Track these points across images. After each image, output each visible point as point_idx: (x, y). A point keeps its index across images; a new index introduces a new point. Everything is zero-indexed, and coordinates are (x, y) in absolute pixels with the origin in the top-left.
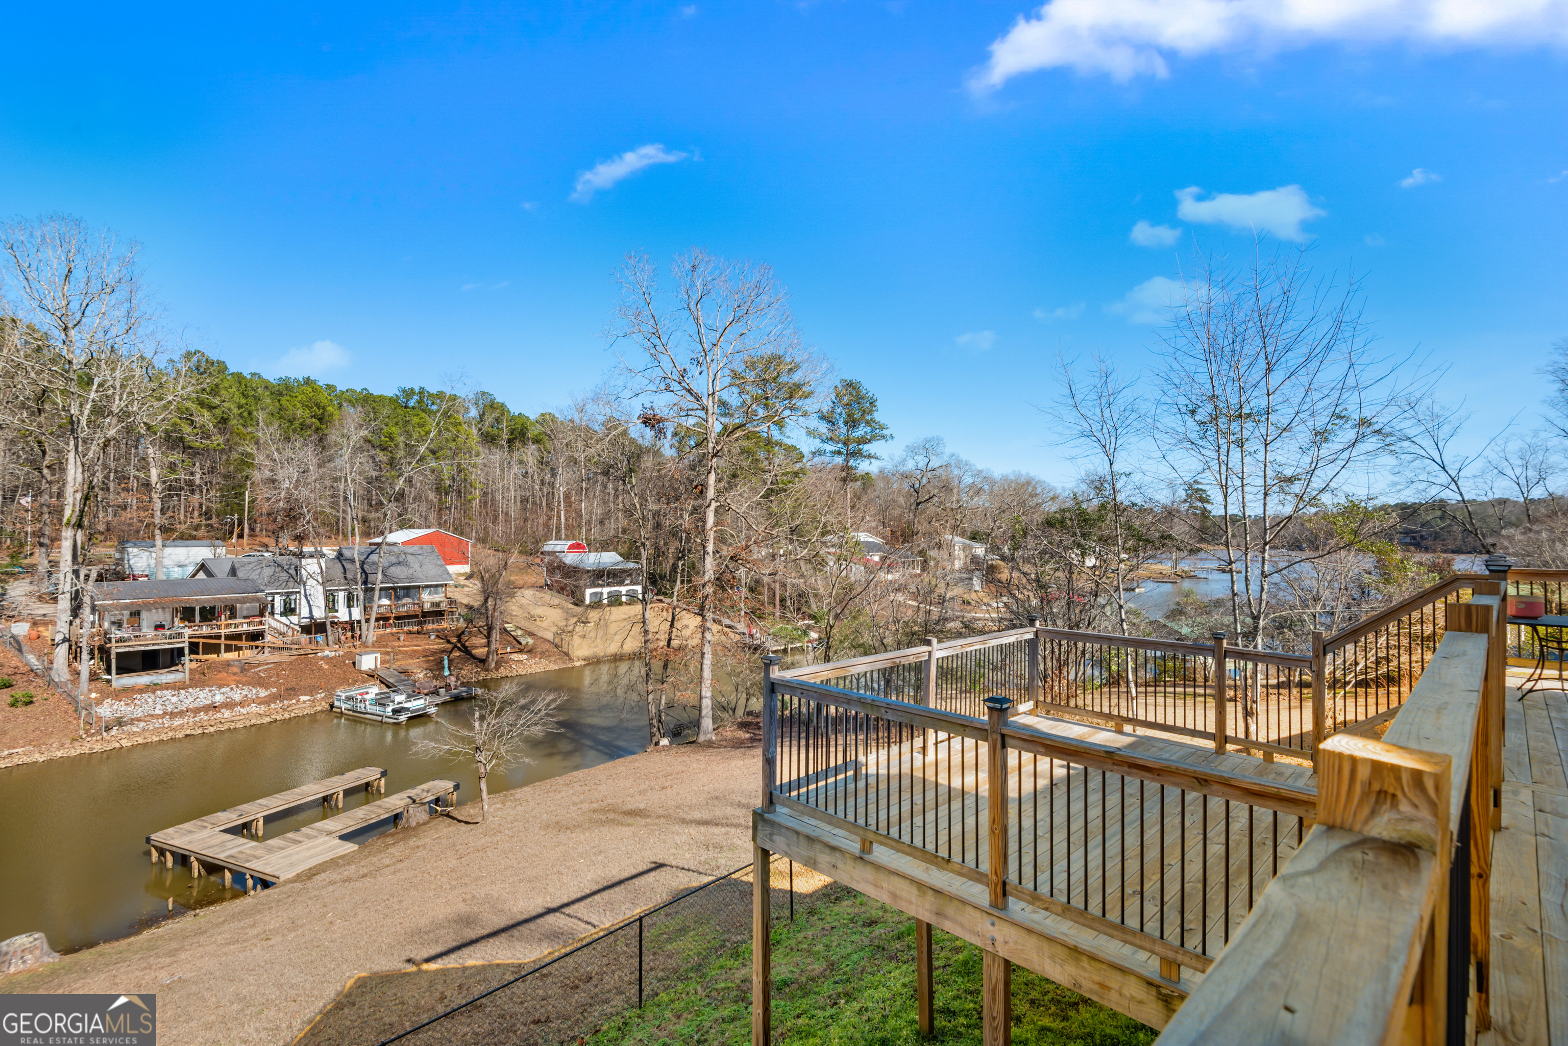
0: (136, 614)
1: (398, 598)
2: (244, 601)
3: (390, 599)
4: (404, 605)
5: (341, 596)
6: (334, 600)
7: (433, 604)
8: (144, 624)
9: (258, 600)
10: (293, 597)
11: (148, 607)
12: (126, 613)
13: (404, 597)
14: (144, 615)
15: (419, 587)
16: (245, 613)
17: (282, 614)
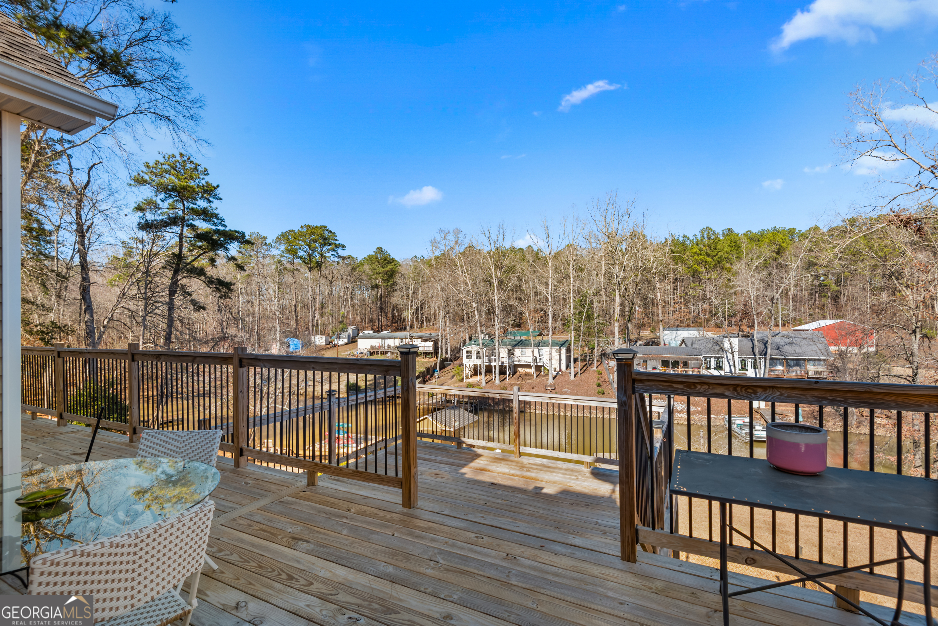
0: (645, 361)
1: (788, 365)
2: (691, 359)
3: (783, 366)
4: (794, 371)
5: (749, 362)
6: (745, 364)
7: (816, 373)
8: (648, 366)
9: (697, 360)
10: (721, 360)
11: (652, 359)
12: (642, 361)
13: (794, 365)
14: (649, 362)
15: (804, 360)
16: (693, 366)
17: (715, 369)
